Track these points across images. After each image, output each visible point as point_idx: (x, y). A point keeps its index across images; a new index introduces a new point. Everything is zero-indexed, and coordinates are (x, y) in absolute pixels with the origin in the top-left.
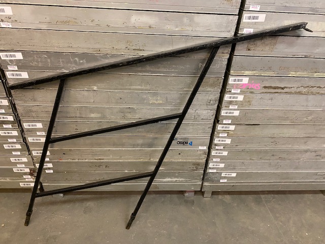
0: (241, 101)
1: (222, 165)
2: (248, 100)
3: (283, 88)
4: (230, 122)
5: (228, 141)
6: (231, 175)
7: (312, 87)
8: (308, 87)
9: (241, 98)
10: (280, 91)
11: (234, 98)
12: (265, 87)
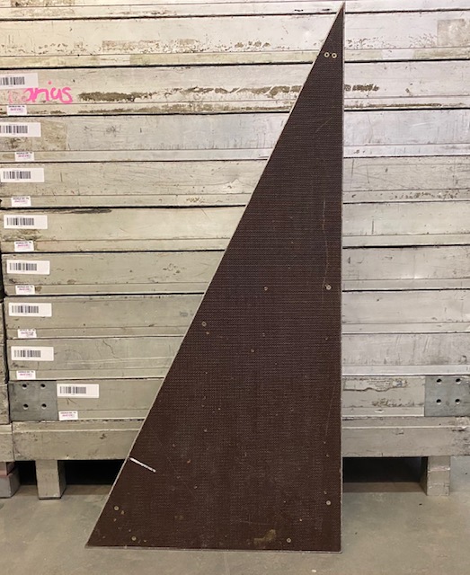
0: (37, 139)
1: (47, 354)
2: (55, 135)
3: (130, 98)
4: (29, 204)
5: (43, 267)
6: (84, 390)
7: (201, 90)
8: (191, 90)
9: (34, 129)
10: (125, 105)
11: (18, 129)
12: (85, 96)
